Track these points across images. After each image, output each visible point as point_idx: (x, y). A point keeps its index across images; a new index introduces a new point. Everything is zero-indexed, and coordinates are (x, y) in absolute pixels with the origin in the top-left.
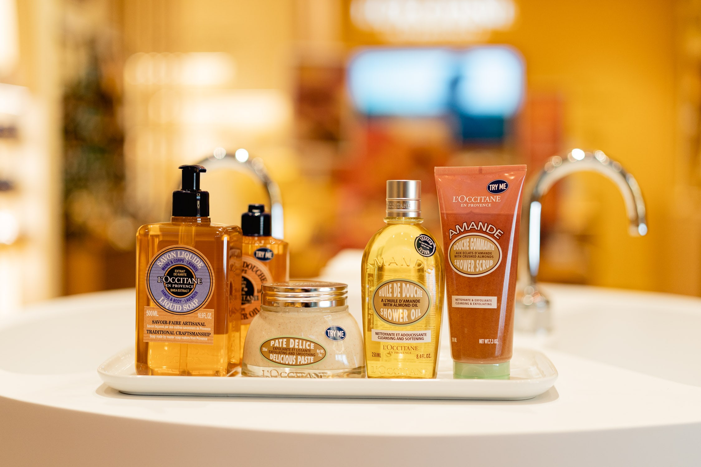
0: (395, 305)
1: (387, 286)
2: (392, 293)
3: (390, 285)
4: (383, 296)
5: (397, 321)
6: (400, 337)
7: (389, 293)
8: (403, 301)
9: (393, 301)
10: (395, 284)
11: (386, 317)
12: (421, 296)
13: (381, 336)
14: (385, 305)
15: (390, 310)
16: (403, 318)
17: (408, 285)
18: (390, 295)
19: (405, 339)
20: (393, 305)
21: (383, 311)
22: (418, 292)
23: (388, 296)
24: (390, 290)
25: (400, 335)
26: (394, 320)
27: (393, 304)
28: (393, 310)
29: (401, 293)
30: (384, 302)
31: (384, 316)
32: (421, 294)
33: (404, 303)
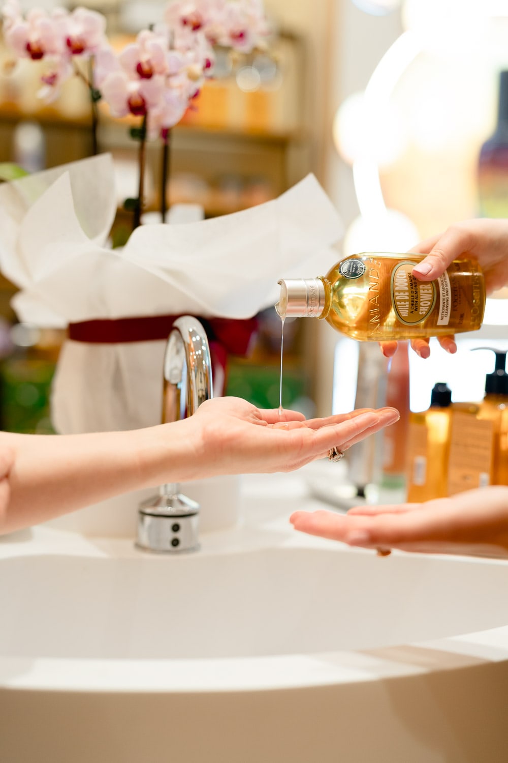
0: (417, 298)
1: (399, 307)
2: (405, 301)
3: (398, 303)
4: (407, 311)
5: (431, 296)
6: (445, 292)
7: (405, 305)
8: (412, 290)
9: (412, 300)
10: (397, 298)
11: (428, 307)
12: (404, 271)
13: (445, 313)
14: (416, 310)
15: (421, 304)
16: (428, 290)
17: (396, 284)
18: (407, 303)
19: (447, 287)
20: (417, 300)
21: (422, 311)
22: (401, 274)
23: (408, 306)
24: (403, 303)
25: (444, 292)
26: (431, 298)
27: (415, 300)
28: (421, 300)
29: (404, 291)
30: (414, 310)
31: (427, 310)
32: (402, 271)
33: (414, 288)
